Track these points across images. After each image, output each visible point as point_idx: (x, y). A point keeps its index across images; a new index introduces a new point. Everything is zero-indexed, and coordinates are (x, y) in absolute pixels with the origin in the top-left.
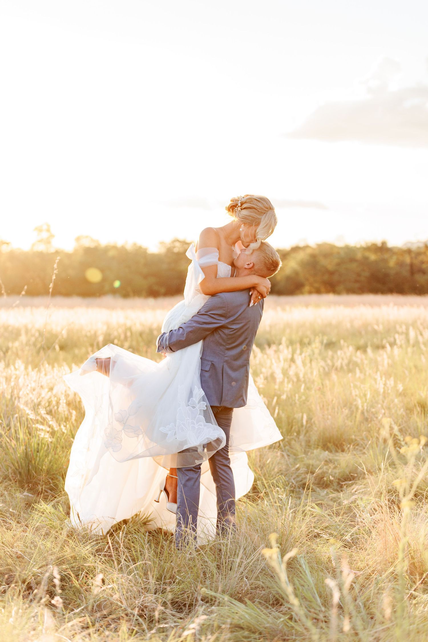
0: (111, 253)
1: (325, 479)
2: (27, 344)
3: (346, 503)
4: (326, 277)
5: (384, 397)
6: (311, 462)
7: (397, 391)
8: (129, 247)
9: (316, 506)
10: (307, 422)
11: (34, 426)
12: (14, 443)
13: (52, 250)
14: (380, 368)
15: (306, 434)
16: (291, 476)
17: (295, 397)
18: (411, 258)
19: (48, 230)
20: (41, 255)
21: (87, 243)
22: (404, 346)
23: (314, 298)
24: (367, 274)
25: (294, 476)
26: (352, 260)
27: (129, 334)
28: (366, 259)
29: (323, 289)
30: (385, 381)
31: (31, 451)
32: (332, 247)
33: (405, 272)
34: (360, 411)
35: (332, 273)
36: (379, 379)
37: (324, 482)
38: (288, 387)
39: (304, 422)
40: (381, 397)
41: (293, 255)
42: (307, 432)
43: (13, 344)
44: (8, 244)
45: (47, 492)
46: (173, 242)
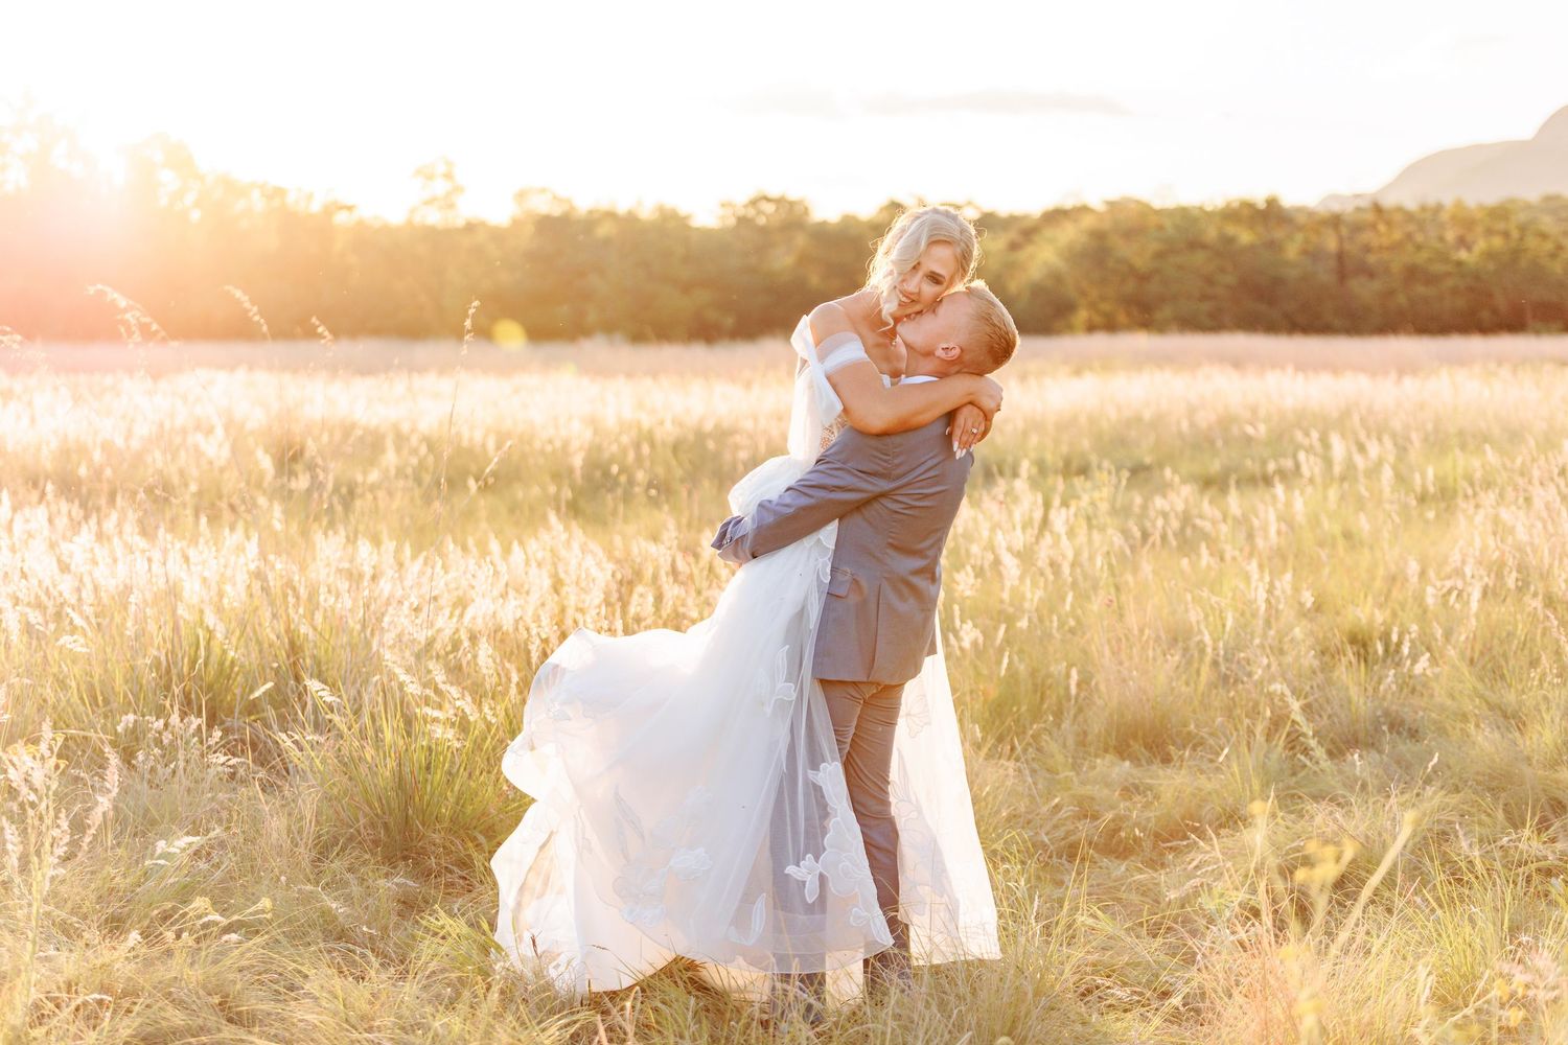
0: (604, 230)
1: (1123, 834)
2: (400, 472)
3: (1172, 897)
4: (1130, 286)
5: (1268, 624)
6: (1088, 790)
7: (1301, 605)
8: (646, 213)
9: (1099, 912)
10: (1079, 685)
11: (418, 711)
12: (369, 753)
13: (460, 223)
14: (1260, 543)
15: (1075, 716)
16: (1041, 826)
17: (1051, 622)
18: (1341, 239)
19: (448, 176)
20: (432, 235)
21: (543, 206)
22: (1318, 480)
23: (1100, 342)
24: (1230, 279)
25: (1048, 828)
26: (1195, 245)
27: (646, 449)
28: (1230, 241)
29: (1122, 318)
30: (1271, 584)
31: (412, 772)
32: (1145, 210)
33: (1325, 275)
34: (1208, 659)
35: (1143, 278)
36: (1255, 576)
37: (1121, 841)
38: (1033, 596)
39: (1073, 690)
40: (1260, 622)
41: (1048, 232)
42: (1080, 710)
43: (365, 473)
44: (350, 208)
45: (451, 872)
46: (754, 203)
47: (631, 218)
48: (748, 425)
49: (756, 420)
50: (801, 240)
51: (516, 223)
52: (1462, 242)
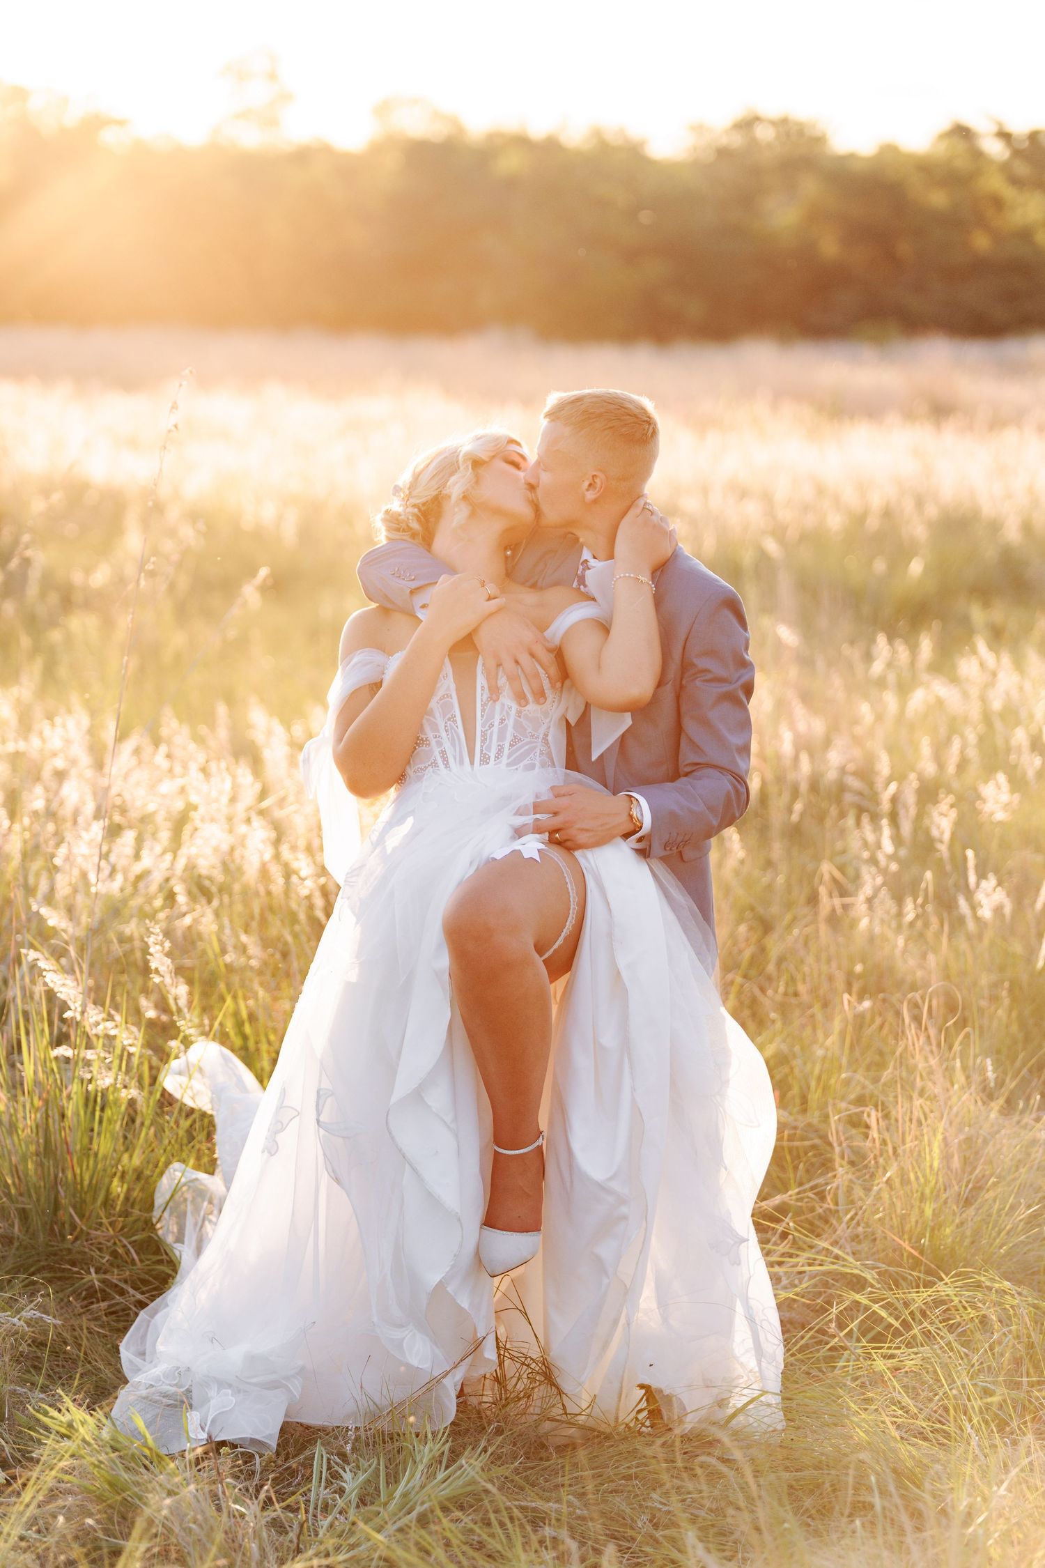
0: (511, 163)
19: (272, 76)
21: (417, 125)
43: (88, 571)
44: (120, 123)
45: (122, 1293)
46: (743, 126)
47: (551, 146)
48: (691, 504)
49: (705, 491)
50: (810, 187)
51: (377, 149)
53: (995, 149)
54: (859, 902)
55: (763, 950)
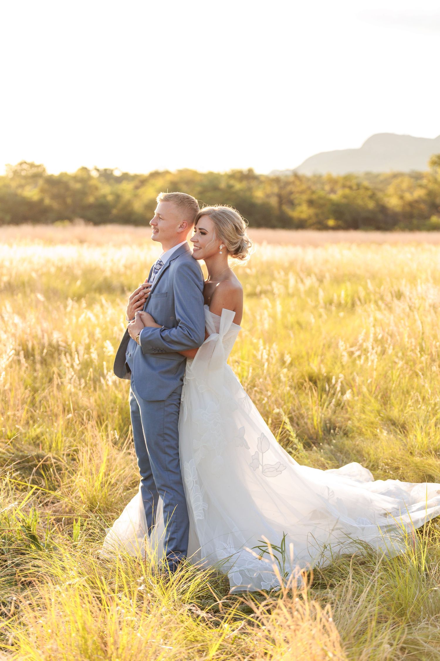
7: (284, 362)
14: (259, 328)
18: (280, 188)
26: (215, 188)
33: (274, 203)
36: (262, 347)
46: (21, 164)
50: (41, 183)
52: (333, 191)
53: (94, 174)
54: (66, 380)
55: (34, 398)
